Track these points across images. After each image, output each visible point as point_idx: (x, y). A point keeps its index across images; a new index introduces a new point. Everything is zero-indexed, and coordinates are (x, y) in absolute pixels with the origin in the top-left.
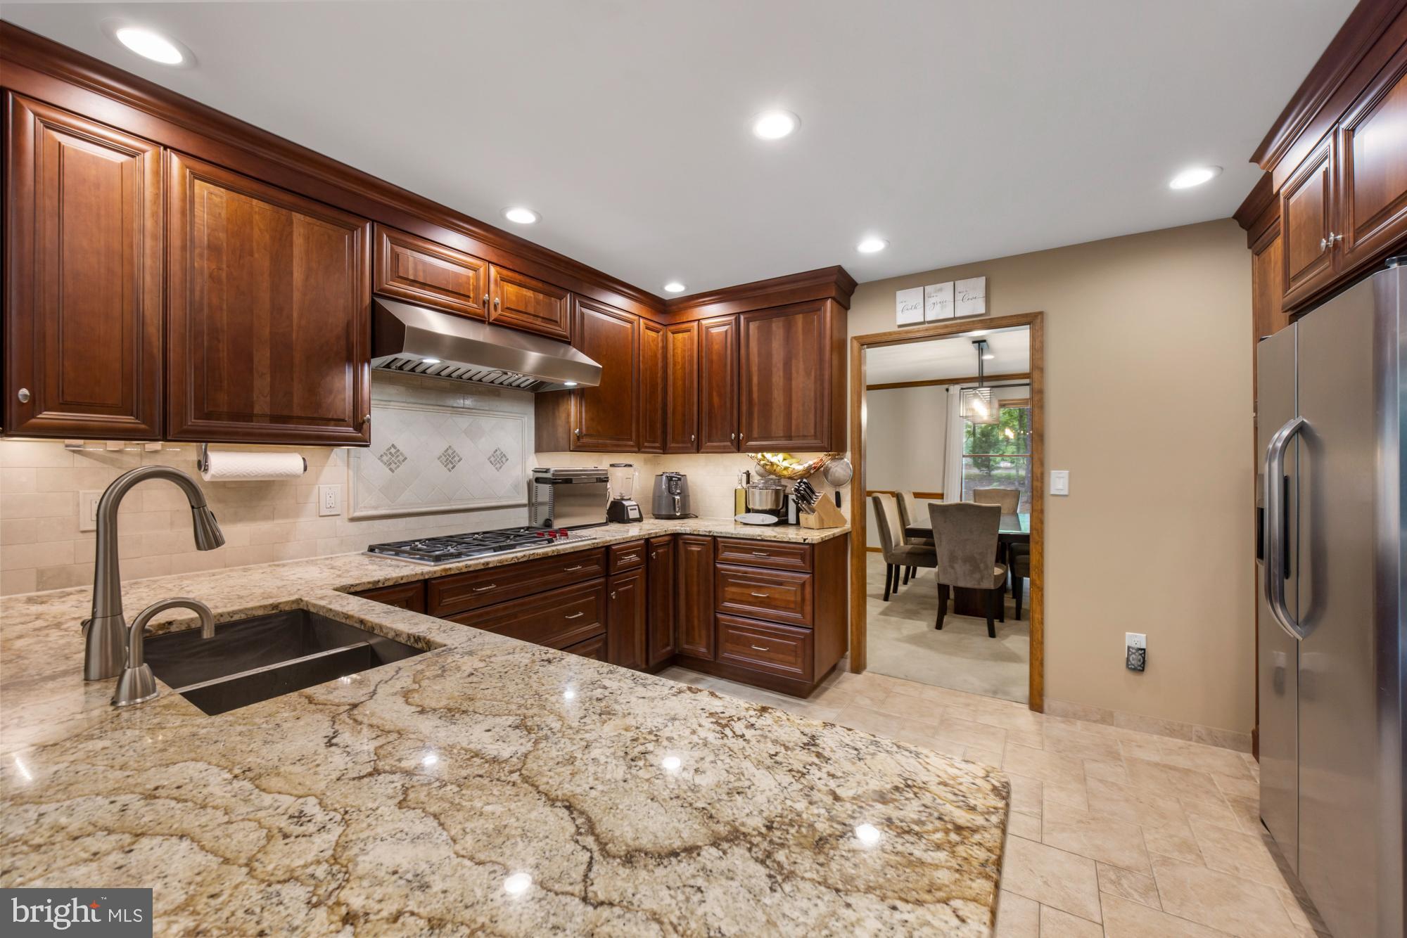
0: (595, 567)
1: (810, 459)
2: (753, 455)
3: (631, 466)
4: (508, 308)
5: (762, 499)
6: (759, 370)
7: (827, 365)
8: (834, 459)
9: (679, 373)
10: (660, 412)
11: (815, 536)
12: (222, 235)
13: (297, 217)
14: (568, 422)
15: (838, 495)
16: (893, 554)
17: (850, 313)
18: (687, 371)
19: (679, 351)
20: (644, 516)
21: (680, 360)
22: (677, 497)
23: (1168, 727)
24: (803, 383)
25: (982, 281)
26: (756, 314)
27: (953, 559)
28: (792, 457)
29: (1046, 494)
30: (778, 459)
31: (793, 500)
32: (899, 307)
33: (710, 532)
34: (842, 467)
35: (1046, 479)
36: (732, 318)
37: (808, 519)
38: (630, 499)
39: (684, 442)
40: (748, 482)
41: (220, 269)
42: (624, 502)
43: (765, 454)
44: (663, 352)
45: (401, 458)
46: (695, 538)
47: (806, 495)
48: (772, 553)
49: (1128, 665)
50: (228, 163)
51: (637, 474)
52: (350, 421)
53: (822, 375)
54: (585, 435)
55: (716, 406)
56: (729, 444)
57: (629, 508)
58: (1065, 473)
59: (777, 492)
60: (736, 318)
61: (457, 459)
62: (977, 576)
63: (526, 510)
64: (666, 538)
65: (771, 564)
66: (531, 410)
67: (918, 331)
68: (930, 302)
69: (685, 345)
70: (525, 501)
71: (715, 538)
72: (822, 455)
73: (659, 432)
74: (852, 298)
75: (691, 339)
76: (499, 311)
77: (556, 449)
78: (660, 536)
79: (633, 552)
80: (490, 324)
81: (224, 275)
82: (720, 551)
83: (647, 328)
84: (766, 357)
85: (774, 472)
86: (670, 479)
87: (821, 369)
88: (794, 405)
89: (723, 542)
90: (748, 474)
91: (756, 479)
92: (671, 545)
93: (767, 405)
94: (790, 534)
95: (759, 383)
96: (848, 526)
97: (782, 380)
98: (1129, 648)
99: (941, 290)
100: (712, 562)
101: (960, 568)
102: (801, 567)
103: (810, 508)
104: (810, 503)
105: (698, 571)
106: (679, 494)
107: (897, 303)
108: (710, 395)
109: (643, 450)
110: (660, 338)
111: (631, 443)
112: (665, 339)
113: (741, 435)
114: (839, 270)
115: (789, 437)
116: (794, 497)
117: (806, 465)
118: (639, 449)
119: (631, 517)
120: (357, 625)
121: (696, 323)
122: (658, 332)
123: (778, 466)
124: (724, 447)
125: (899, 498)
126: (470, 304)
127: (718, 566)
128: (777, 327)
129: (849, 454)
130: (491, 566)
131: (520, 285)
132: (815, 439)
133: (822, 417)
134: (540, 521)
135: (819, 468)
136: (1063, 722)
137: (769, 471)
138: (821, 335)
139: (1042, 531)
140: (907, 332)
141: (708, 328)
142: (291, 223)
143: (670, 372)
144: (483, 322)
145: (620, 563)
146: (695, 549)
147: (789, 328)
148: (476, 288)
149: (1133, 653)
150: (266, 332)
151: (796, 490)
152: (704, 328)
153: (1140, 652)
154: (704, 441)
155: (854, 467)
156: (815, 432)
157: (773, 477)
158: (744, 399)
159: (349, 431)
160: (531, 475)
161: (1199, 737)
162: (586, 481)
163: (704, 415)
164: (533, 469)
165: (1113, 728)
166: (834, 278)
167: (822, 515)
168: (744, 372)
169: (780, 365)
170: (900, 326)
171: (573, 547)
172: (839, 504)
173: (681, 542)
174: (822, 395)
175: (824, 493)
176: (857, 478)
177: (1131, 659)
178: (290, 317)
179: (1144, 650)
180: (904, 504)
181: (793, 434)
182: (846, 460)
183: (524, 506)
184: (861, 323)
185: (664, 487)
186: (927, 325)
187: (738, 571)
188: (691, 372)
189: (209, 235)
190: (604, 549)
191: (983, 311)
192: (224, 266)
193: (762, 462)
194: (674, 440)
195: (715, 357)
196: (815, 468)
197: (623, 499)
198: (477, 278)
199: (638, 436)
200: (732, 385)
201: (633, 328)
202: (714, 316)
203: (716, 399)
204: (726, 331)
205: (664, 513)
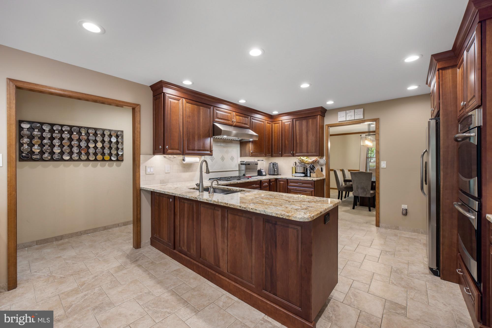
0: (258, 186)
1: (314, 159)
2: (297, 157)
3: (263, 160)
4: (237, 122)
5: (300, 169)
6: (299, 134)
7: (318, 133)
8: (320, 158)
9: (276, 135)
10: (271, 146)
11: (315, 179)
12: (190, 113)
13: (201, 107)
14: (249, 149)
15: (322, 168)
16: (340, 188)
17: (325, 118)
18: (278, 134)
19: (276, 129)
20: (267, 174)
21: (276, 131)
22: (276, 169)
23: (413, 230)
24: (311, 138)
25: (362, 109)
26: (298, 119)
27: (357, 188)
28: (309, 158)
29: (380, 168)
30: (304, 158)
31: (309, 170)
32: (339, 116)
33: (286, 178)
34: (323, 161)
35: (380, 163)
36: (291, 120)
37: (313, 175)
38: (263, 170)
39: (277, 154)
40: (296, 165)
41: (190, 120)
42: (262, 170)
43: (301, 157)
44: (271, 129)
45: (214, 158)
46: (282, 180)
47: (312, 168)
48: (303, 183)
49: (402, 213)
50: (191, 99)
51: (265, 163)
52: (209, 150)
53: (317, 136)
54: (253, 152)
55: (287, 144)
56: (290, 154)
57: (263, 172)
58: (385, 162)
59: (304, 167)
60: (292, 120)
61: (224, 159)
62: (365, 193)
63: (238, 172)
64: (274, 180)
65: (303, 186)
66: (239, 146)
67: (344, 123)
68: (347, 115)
69: (277, 127)
70: (238, 169)
71: (287, 179)
72: (317, 157)
73: (270, 151)
74: (326, 114)
75: (280, 126)
76: (235, 123)
77: (246, 156)
78: (273, 179)
79: (266, 183)
80: (233, 126)
81: (191, 122)
82: (289, 183)
83: (267, 123)
84: (301, 131)
85: (303, 162)
86: (273, 164)
87: (317, 134)
88: (309, 143)
89: (289, 181)
90: (296, 163)
91: (298, 164)
92: (275, 181)
93: (301, 144)
94: (309, 179)
95: (299, 138)
96: (325, 177)
97: (305, 137)
98: (403, 209)
99: (351, 112)
100: (286, 186)
101: (360, 191)
102: (311, 187)
103: (314, 172)
104: (314, 170)
105: (283, 188)
106: (276, 168)
107: (338, 115)
108: (285, 141)
109: (267, 156)
110: (270, 126)
111: (264, 154)
112: (272, 125)
113: (294, 152)
114: (322, 108)
115: (308, 153)
116: (309, 169)
117: (313, 160)
118: (266, 156)
119: (263, 174)
120: (227, 189)
121: (281, 121)
122: (270, 124)
123: (304, 160)
124: (289, 155)
125: (343, 171)
126: (230, 122)
127: (288, 187)
128: (304, 122)
129: (325, 157)
130: (238, 183)
131: (240, 116)
132: (315, 153)
133: (317, 148)
134: (242, 175)
135: (316, 161)
136: (385, 229)
137: (302, 162)
138: (317, 125)
139: (379, 178)
140: (341, 123)
141: (284, 123)
142: (200, 109)
143: (273, 134)
144: (232, 126)
145: (264, 185)
146: (282, 182)
147: (307, 123)
148: (231, 118)
149: (404, 210)
150: (197, 133)
151: (310, 167)
152: (283, 123)
153: (406, 210)
154: (283, 154)
155: (326, 161)
156: (315, 151)
157: (303, 163)
158: (295, 142)
159: (209, 152)
160: (239, 163)
161: (422, 233)
162: (253, 164)
163: (283, 147)
164: (240, 161)
165: (399, 231)
166: (320, 110)
167: (317, 173)
168: (295, 135)
169: (305, 133)
170: (339, 122)
171: (254, 180)
172: (322, 171)
173: (278, 181)
174: (317, 141)
175: (318, 168)
176: (327, 164)
177: (403, 212)
178: (200, 129)
179: (407, 209)
180: (345, 173)
181: (309, 152)
182: (324, 159)
183: (237, 171)
184: (328, 121)
185: (272, 166)
186: (347, 121)
187: (294, 188)
188: (279, 135)
189: (189, 114)
190: (260, 181)
191: (362, 118)
192: (191, 120)
193: (300, 159)
194: (274, 153)
195: (286, 131)
196: (315, 161)
197: (261, 169)
198: (231, 116)
199: (265, 152)
200: (291, 138)
201: (264, 123)
202: (286, 120)
203: (287, 142)
204: (290, 124)
205: (272, 173)
